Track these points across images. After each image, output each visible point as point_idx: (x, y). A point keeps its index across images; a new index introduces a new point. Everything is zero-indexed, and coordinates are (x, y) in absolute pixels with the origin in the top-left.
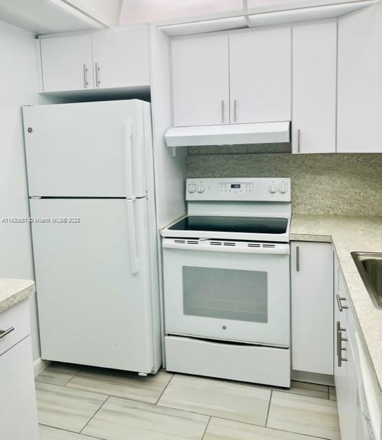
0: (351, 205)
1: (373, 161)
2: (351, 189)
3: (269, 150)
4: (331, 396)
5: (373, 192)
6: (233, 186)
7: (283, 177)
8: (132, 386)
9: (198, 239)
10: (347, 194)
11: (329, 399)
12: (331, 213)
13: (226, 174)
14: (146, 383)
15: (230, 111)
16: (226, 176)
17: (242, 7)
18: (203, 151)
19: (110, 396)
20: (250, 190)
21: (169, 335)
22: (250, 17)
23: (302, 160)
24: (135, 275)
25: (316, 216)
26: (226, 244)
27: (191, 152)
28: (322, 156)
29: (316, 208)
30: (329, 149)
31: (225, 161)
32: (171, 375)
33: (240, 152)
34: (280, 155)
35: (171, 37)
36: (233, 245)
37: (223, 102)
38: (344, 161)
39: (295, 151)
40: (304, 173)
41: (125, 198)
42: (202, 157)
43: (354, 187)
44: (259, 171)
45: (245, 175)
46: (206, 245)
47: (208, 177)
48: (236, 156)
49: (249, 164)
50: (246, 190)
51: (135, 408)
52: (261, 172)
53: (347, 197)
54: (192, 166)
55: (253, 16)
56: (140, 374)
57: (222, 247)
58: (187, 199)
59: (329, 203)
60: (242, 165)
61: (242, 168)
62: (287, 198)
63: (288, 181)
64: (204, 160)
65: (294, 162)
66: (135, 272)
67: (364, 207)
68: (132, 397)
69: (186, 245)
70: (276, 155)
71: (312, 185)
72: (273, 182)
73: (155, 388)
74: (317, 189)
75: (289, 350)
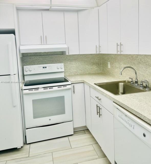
0: (82, 71)
1: (87, 57)
2: (81, 66)
3: (55, 54)
4: (86, 132)
5: (87, 66)
6: (43, 68)
7: (61, 63)
8: (14, 154)
9: (39, 88)
10: (80, 67)
11: (86, 134)
12: (76, 74)
13: (39, 63)
14: (20, 151)
15: (44, 40)
16: (40, 64)
17: (50, 3)
18: (29, 55)
19: (7, 161)
20: (50, 69)
21: (27, 129)
22: (52, 7)
23: (66, 57)
24: (14, 106)
25: (72, 75)
26: (49, 89)
27: (24, 55)
28: (72, 56)
29: (71, 73)
30: (77, 53)
31: (39, 58)
32: (29, 145)
33: (44, 55)
34: (59, 56)
35: (18, 9)
36: (52, 88)
37: (41, 36)
38: (79, 57)
39: (67, 54)
40: (67, 61)
41: (10, 75)
42: (29, 57)
43: (82, 65)
44: (52, 61)
45: (47, 63)
46: (42, 90)
47: (32, 65)
48: (43, 56)
49: (49, 59)
50: (49, 69)
51: (21, 161)
52: (53, 62)
53: (80, 68)
54: (25, 61)
55: (53, 7)
56: (18, 148)
57: (48, 90)
58: (25, 74)
59: (75, 71)
60: (46, 59)
61: (46, 60)
62: (63, 70)
63: (63, 64)
64: (30, 58)
65: (64, 58)
66: (14, 105)
67: (85, 71)
68: (17, 157)
69: (34, 91)
70: (58, 55)
71: (70, 65)
72: (58, 65)
73: (25, 151)
74: (71, 66)
75: (72, 122)
